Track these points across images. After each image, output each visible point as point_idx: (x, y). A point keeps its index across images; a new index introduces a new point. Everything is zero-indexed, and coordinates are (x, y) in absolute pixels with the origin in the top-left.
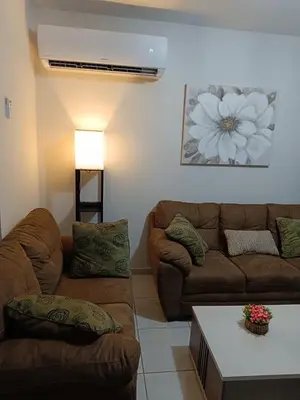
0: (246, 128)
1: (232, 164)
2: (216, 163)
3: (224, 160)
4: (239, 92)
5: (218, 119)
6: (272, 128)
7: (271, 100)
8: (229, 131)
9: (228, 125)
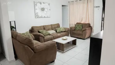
0: (46, 10)
1: (45, 17)
2: (42, 17)
3: (43, 17)
4: (44, 3)
5: (41, 8)
6: (50, 10)
7: (49, 5)
8: (43, 10)
9: (43, 9)
